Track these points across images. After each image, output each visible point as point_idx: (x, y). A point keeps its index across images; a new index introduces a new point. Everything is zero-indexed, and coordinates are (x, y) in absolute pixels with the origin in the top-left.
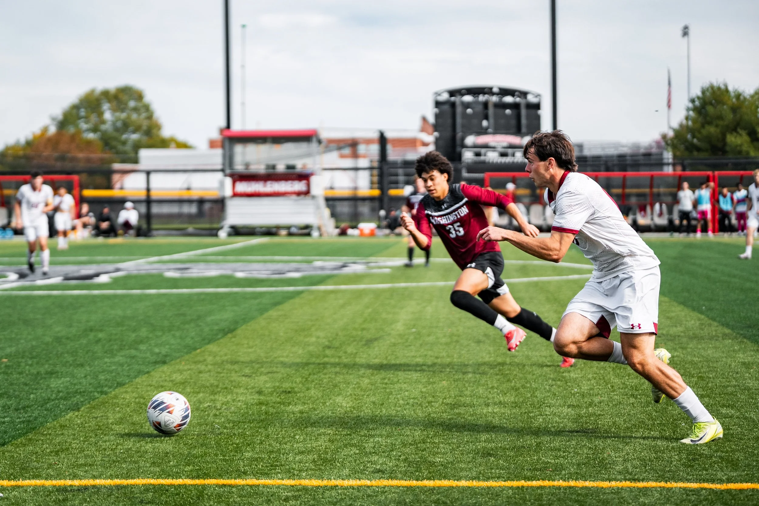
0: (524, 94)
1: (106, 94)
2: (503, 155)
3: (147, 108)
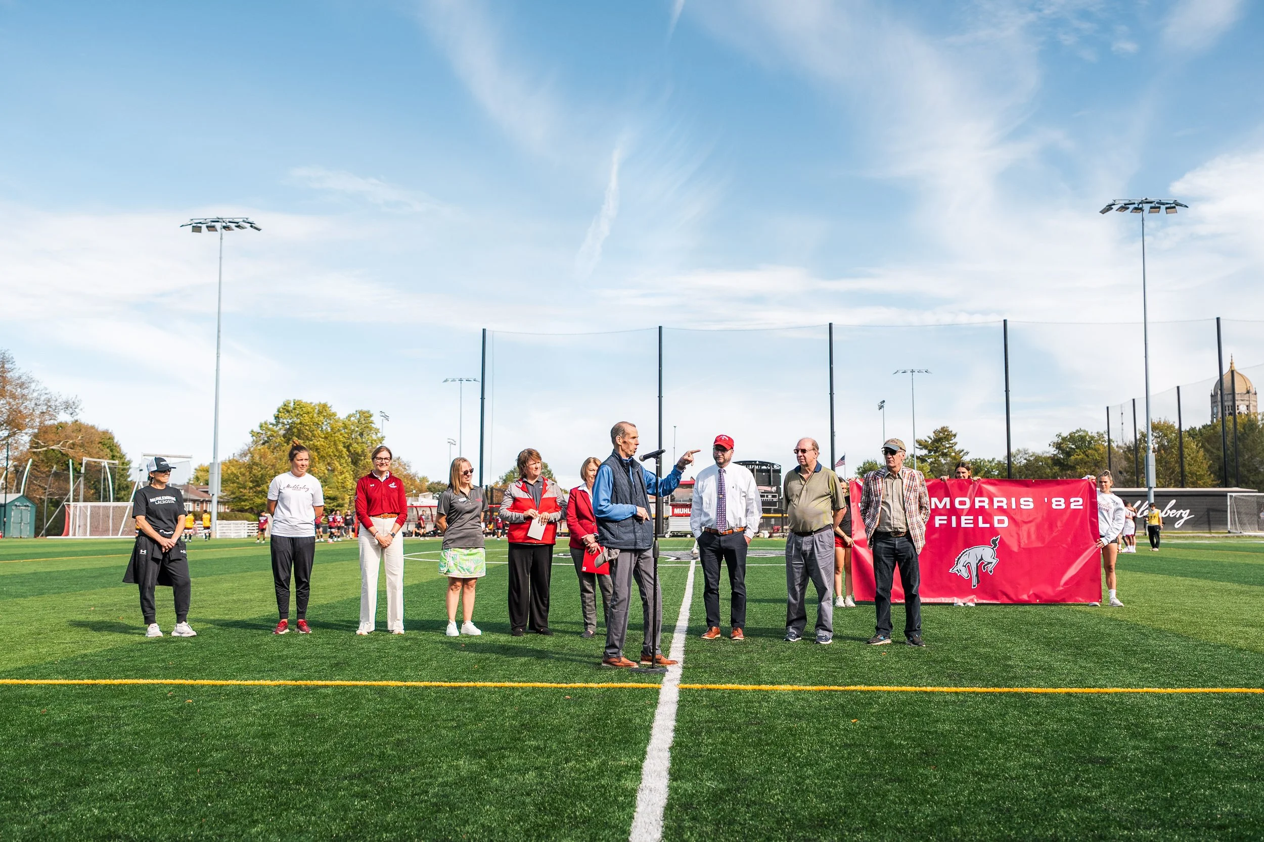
0: (773, 465)
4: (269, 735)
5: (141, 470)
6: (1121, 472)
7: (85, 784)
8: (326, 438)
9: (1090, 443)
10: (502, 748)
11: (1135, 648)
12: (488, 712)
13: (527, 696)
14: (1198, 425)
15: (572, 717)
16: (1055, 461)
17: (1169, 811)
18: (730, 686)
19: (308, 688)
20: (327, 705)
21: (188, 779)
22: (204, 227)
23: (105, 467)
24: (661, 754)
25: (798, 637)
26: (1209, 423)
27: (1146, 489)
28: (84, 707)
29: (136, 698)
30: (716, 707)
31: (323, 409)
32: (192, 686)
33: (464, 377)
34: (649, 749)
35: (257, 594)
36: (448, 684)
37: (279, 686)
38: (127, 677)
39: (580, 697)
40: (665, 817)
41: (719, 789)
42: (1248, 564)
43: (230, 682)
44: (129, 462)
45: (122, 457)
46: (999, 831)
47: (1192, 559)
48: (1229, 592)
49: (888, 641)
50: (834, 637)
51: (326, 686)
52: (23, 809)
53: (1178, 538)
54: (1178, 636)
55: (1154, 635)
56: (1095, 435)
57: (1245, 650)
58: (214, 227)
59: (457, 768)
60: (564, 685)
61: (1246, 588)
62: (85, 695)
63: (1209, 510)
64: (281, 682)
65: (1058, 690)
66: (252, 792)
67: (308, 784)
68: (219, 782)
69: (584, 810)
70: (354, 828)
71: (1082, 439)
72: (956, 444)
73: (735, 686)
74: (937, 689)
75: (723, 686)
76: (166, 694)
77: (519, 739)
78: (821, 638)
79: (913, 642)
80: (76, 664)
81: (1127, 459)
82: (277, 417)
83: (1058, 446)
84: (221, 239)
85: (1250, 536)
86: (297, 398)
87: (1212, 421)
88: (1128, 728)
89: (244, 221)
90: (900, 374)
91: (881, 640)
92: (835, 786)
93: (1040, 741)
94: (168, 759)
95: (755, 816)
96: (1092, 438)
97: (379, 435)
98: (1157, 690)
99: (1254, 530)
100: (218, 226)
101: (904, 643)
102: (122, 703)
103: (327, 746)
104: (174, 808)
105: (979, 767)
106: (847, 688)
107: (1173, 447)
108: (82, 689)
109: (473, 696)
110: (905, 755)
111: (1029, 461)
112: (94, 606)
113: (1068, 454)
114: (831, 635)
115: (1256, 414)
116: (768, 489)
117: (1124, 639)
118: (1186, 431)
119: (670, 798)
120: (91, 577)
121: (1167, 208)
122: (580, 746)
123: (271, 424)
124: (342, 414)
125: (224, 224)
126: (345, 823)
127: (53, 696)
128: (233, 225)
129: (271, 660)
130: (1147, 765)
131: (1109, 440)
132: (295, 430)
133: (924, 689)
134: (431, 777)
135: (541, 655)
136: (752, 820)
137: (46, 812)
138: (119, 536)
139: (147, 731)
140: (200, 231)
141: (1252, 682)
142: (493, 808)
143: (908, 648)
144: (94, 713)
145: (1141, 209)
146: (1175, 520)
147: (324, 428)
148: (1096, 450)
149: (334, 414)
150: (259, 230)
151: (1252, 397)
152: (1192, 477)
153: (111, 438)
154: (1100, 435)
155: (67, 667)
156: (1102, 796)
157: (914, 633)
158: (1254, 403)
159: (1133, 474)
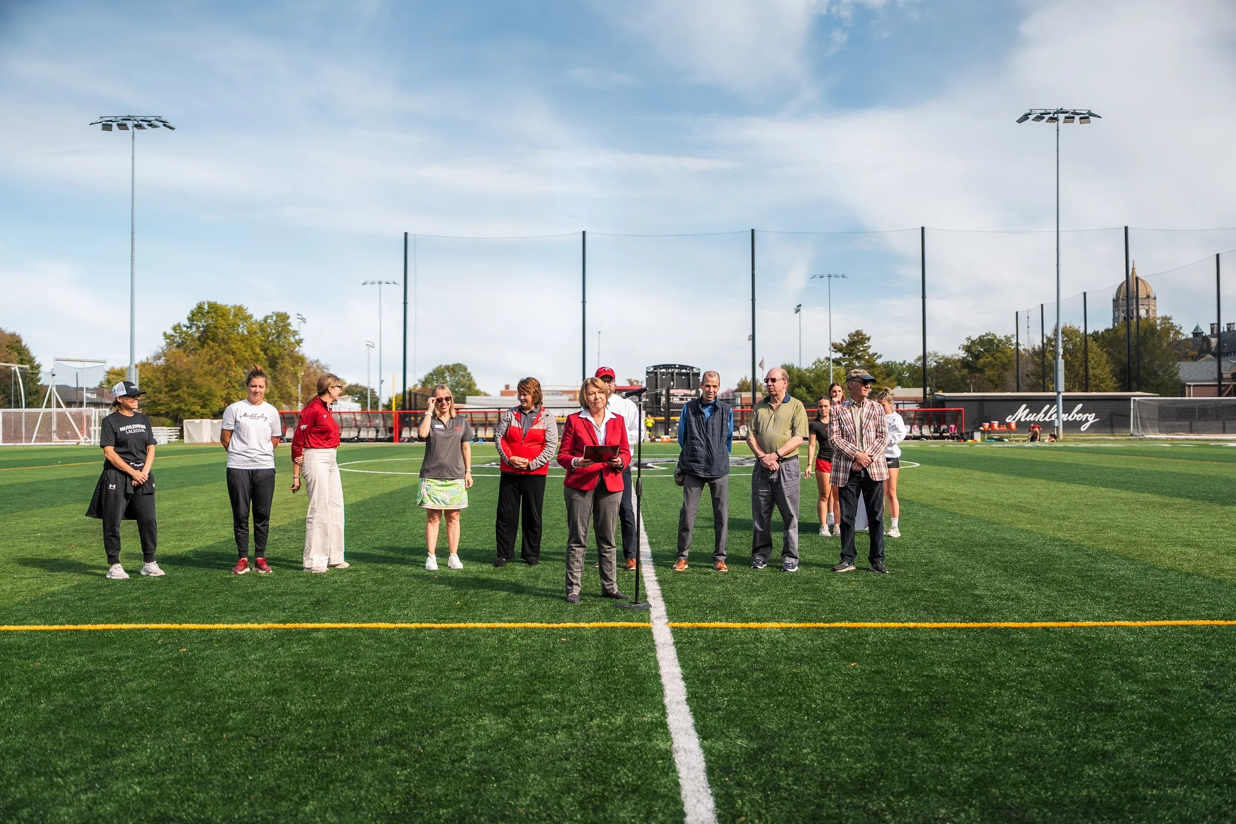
0: (692, 368)
1: (447, 368)
2: (681, 399)
3: (469, 374)
4: (282, 691)
5: (54, 375)
6: (1028, 376)
7: (114, 755)
8: (242, 341)
9: (998, 346)
10: (521, 704)
11: (1089, 573)
12: (491, 659)
13: (522, 638)
14: (1101, 329)
15: (577, 665)
16: (964, 363)
17: (1187, 766)
18: (718, 624)
19: (298, 632)
20: (326, 654)
21: (217, 747)
22: (114, 125)
23: (15, 372)
24: (680, 707)
25: (764, 563)
26: (1111, 327)
27: (1055, 394)
28: (77, 659)
29: (127, 647)
30: (714, 650)
31: (239, 311)
32: (179, 631)
33: (383, 280)
34: (666, 701)
35: (203, 515)
36: (438, 626)
37: (269, 629)
38: (108, 621)
39: (577, 639)
40: (712, 782)
41: (752, 749)
42: (1160, 473)
43: (216, 626)
44: (39, 366)
45: (31, 361)
46: (1035, 792)
47: (1106, 466)
48: (1153, 505)
49: (852, 568)
50: (800, 564)
51: (317, 630)
52: (59, 787)
53: (1084, 441)
54: (1126, 558)
55: (1102, 557)
56: (1004, 339)
57: (1193, 575)
58: (125, 125)
59: (484, 728)
60: (555, 625)
61: (1167, 500)
62: (73, 645)
63: (1112, 414)
64: (270, 625)
65: (1035, 624)
66: (289, 762)
67: (342, 751)
68: (250, 750)
69: (628, 777)
70: (407, 803)
71: (991, 341)
72: (869, 347)
73: (723, 624)
74: (919, 625)
75: (712, 625)
76: (156, 642)
77: (534, 692)
78: (787, 565)
79: (877, 569)
80: (48, 604)
81: (1035, 363)
82: (191, 320)
83: (968, 349)
84: (133, 138)
85: (1151, 439)
86: (212, 300)
87: (1114, 326)
88: (1114, 668)
89: (157, 120)
90: (817, 278)
91: (846, 567)
92: (862, 743)
93: (1039, 686)
94: (187, 721)
95: (797, 781)
96: (1000, 341)
97: (297, 337)
98: (1127, 623)
99: (1154, 432)
100: (130, 124)
101: (868, 570)
102: (115, 654)
103: (345, 703)
104: (215, 782)
105: (992, 718)
106: (833, 625)
107: (1078, 351)
108: (67, 636)
109: (467, 641)
110: (916, 704)
111: (939, 363)
112: (39, 530)
113: (977, 357)
114: (798, 561)
115: (1155, 318)
116: (688, 392)
117: (1077, 563)
118: (1090, 335)
119: (708, 761)
120: (23, 495)
121: (1081, 118)
122: (598, 700)
123: (185, 326)
124: (258, 316)
125: (136, 123)
126: (396, 798)
127: (39, 646)
128: (145, 124)
129: (249, 597)
130: (1148, 712)
131: (1017, 344)
132: (209, 334)
133: (906, 624)
134: (463, 739)
135: (518, 589)
136: (795, 784)
137: (86, 790)
138: (32, 443)
139: (154, 689)
140: (110, 130)
141: (1212, 612)
142: (538, 777)
143: (874, 576)
144: (91, 668)
145: (1057, 119)
146: (1081, 423)
147: (240, 331)
148: (1003, 353)
149: (251, 317)
150: (173, 129)
151: (1152, 302)
152: (1095, 380)
153: (19, 341)
154: (1008, 339)
155: (39, 609)
156: (1119, 750)
157: (878, 559)
158: (1153, 308)
159: (1039, 377)
